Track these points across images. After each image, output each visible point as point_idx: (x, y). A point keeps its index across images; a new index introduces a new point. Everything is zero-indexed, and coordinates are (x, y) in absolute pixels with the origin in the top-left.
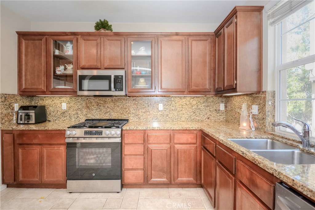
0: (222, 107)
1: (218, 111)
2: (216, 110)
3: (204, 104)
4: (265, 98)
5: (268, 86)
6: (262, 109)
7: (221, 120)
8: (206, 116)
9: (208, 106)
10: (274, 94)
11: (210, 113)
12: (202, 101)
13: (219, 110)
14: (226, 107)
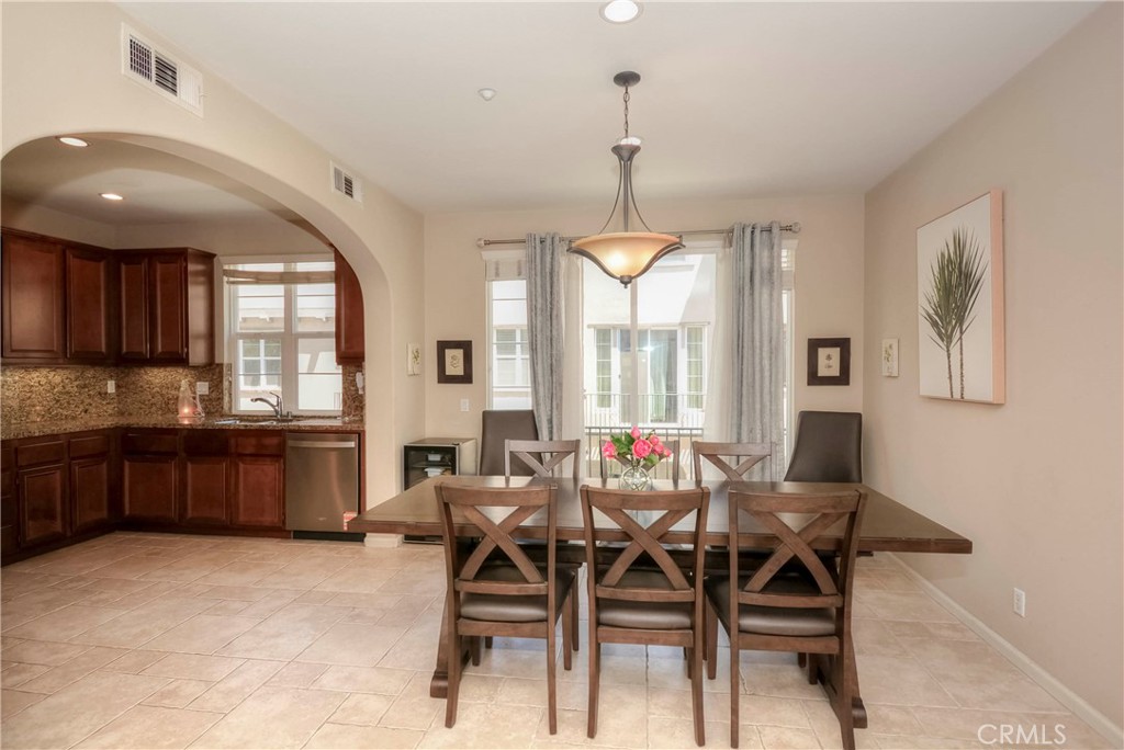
0: (111, 387)
1: (103, 395)
2: (100, 394)
3: (77, 383)
4: (221, 373)
5: (224, 357)
6: (217, 386)
7: (110, 412)
8: (82, 407)
9: (85, 386)
10: (230, 366)
11: (89, 401)
12: (73, 377)
13: (106, 393)
14: (118, 387)
